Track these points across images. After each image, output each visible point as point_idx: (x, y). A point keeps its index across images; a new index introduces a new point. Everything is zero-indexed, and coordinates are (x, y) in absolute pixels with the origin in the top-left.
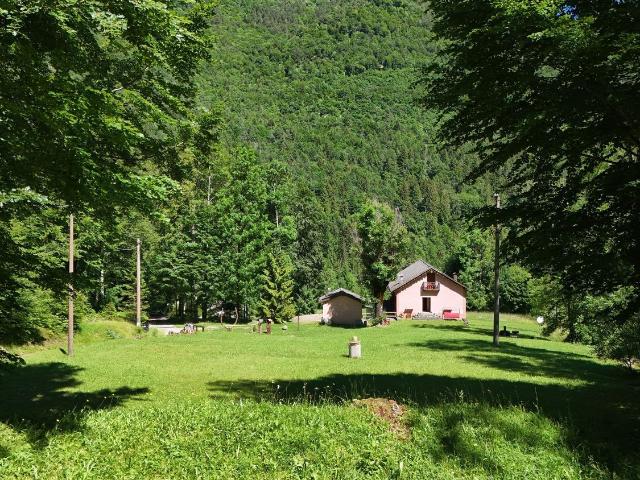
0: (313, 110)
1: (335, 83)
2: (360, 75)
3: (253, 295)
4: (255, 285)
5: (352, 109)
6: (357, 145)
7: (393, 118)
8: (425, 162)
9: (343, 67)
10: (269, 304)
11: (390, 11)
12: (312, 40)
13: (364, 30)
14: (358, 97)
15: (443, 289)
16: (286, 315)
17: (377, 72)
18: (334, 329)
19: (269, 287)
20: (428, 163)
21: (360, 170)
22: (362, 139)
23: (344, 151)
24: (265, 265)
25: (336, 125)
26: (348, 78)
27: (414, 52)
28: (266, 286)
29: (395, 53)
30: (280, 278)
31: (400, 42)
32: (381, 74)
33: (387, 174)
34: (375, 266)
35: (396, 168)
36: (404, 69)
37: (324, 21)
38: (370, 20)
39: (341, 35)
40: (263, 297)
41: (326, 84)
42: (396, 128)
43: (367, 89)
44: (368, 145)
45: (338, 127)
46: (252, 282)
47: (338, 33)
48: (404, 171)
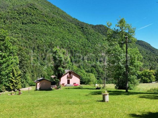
0: (13, 33)
1: (19, 26)
2: (26, 25)
3: (6, 82)
4: (7, 78)
5: (24, 33)
6: (26, 43)
7: (36, 37)
8: (45, 48)
9: (21, 22)
10: (12, 85)
11: (34, 10)
12: (12, 14)
13: (27, 13)
14: (26, 30)
15: (74, 77)
16: (19, 88)
17: (31, 24)
18: (41, 91)
19: (12, 79)
20: (46, 48)
21: (27, 49)
22: (27, 41)
23: (22, 44)
24: (11, 71)
25: (19, 37)
26: (23, 25)
27: (40, 21)
28: (11, 79)
29: (36, 20)
30: (17, 75)
31: (37, 18)
32: (32, 25)
33: (35, 51)
34: (59, 68)
35: (37, 49)
36: (38, 25)
37: (16, 10)
38: (28, 11)
39: (20, 14)
40: (10, 82)
41: (17, 26)
42: (36, 39)
43: (28, 29)
44: (29, 43)
45: (20, 38)
46: (6, 77)
47: (19, 14)
48: (39, 50)
